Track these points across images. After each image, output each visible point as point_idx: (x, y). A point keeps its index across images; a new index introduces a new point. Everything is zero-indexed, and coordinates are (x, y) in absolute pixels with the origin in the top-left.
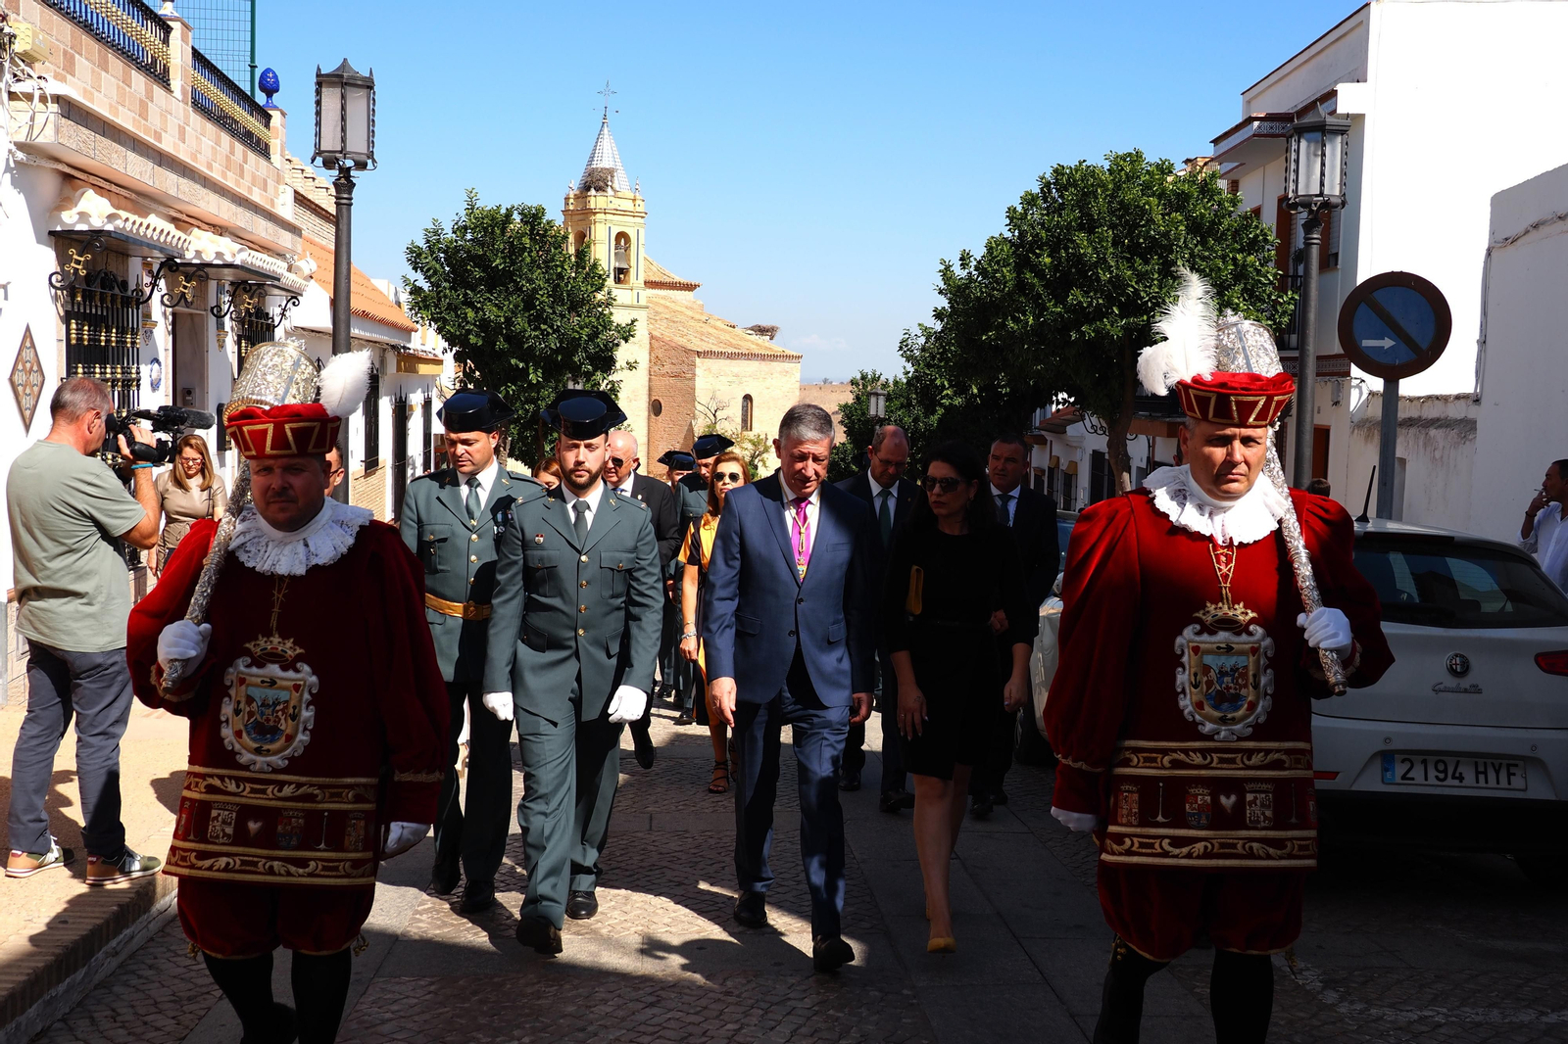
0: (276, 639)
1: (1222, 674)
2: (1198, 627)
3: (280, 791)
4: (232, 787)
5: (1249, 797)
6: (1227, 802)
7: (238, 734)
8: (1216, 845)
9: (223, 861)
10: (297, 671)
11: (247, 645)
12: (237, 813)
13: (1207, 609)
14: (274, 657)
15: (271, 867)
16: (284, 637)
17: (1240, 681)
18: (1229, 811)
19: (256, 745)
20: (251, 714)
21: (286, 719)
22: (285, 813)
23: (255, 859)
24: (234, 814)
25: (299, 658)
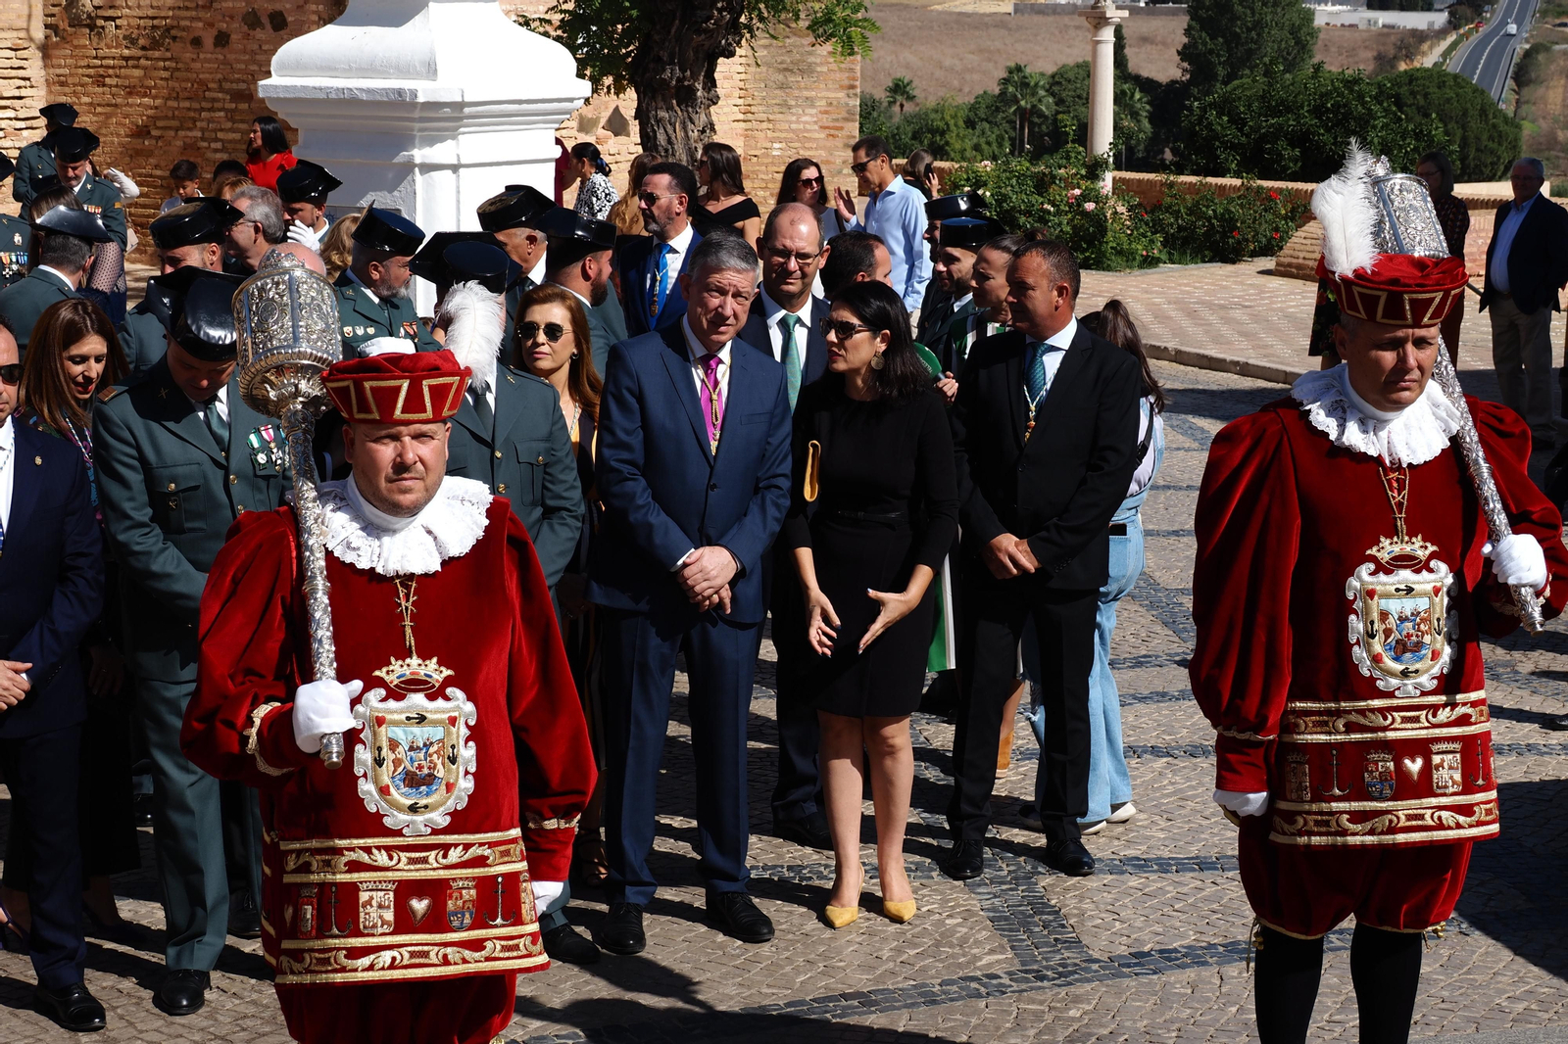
0: (415, 661)
1: (1402, 619)
2: (1372, 566)
3: (445, 856)
4: (382, 858)
5: (1436, 759)
6: (1414, 766)
7: (384, 791)
8: (1403, 818)
9: (386, 957)
10: (447, 699)
11: (377, 673)
12: (396, 892)
13: (1381, 545)
14: (414, 684)
15: (445, 956)
16: (425, 656)
17: (1422, 626)
18: (1416, 777)
19: (409, 802)
20: (397, 762)
21: (443, 764)
22: (454, 885)
23: (426, 948)
24: (391, 894)
25: (448, 682)
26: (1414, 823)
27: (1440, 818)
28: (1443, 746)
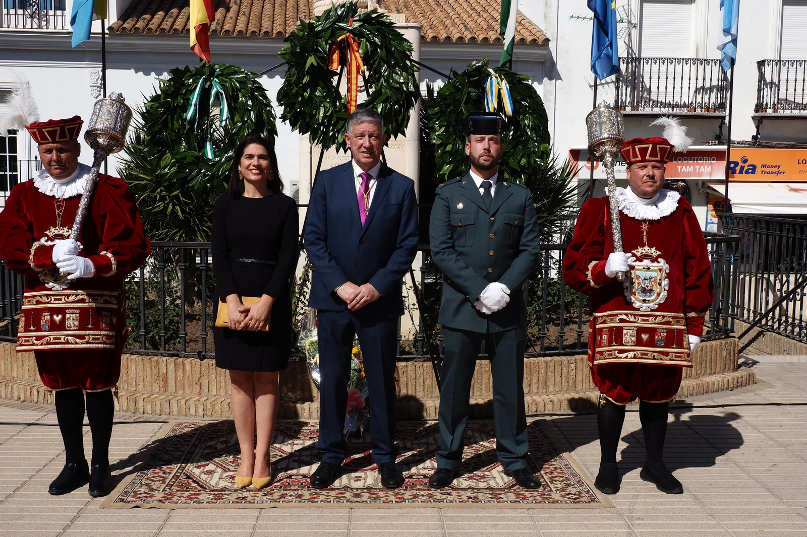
26: (57, 341)
27: (67, 339)
28: (71, 311)
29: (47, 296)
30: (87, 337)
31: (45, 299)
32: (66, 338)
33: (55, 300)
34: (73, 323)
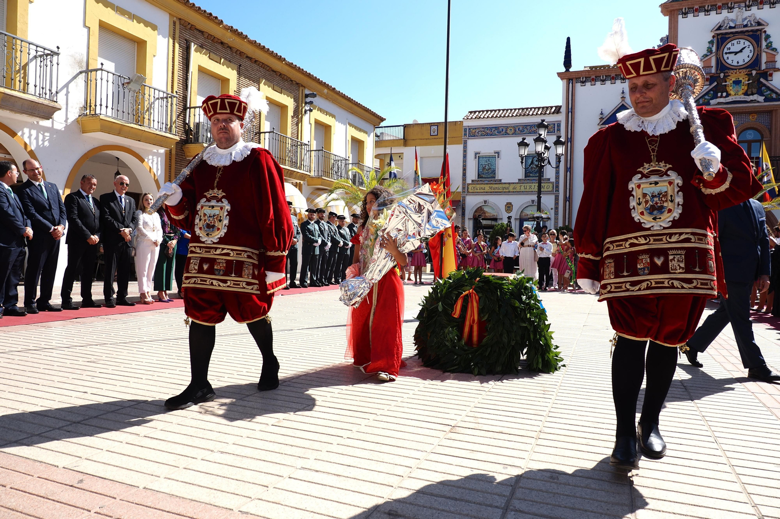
29: (645, 237)
30: (694, 281)
31: (643, 241)
32: (670, 283)
33: (655, 240)
34: (679, 265)
